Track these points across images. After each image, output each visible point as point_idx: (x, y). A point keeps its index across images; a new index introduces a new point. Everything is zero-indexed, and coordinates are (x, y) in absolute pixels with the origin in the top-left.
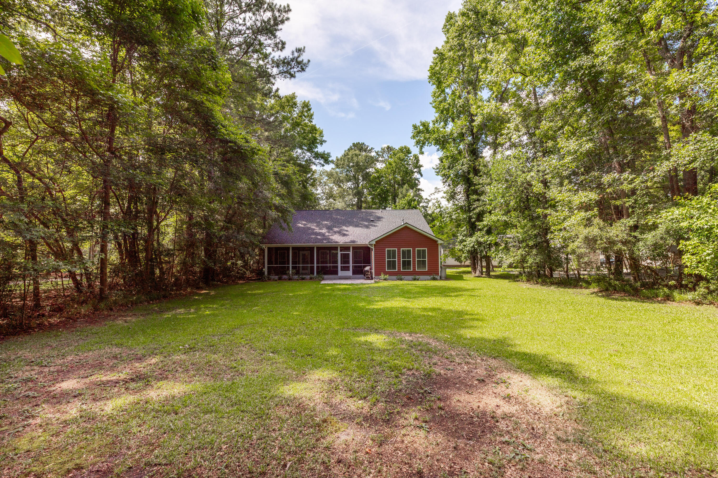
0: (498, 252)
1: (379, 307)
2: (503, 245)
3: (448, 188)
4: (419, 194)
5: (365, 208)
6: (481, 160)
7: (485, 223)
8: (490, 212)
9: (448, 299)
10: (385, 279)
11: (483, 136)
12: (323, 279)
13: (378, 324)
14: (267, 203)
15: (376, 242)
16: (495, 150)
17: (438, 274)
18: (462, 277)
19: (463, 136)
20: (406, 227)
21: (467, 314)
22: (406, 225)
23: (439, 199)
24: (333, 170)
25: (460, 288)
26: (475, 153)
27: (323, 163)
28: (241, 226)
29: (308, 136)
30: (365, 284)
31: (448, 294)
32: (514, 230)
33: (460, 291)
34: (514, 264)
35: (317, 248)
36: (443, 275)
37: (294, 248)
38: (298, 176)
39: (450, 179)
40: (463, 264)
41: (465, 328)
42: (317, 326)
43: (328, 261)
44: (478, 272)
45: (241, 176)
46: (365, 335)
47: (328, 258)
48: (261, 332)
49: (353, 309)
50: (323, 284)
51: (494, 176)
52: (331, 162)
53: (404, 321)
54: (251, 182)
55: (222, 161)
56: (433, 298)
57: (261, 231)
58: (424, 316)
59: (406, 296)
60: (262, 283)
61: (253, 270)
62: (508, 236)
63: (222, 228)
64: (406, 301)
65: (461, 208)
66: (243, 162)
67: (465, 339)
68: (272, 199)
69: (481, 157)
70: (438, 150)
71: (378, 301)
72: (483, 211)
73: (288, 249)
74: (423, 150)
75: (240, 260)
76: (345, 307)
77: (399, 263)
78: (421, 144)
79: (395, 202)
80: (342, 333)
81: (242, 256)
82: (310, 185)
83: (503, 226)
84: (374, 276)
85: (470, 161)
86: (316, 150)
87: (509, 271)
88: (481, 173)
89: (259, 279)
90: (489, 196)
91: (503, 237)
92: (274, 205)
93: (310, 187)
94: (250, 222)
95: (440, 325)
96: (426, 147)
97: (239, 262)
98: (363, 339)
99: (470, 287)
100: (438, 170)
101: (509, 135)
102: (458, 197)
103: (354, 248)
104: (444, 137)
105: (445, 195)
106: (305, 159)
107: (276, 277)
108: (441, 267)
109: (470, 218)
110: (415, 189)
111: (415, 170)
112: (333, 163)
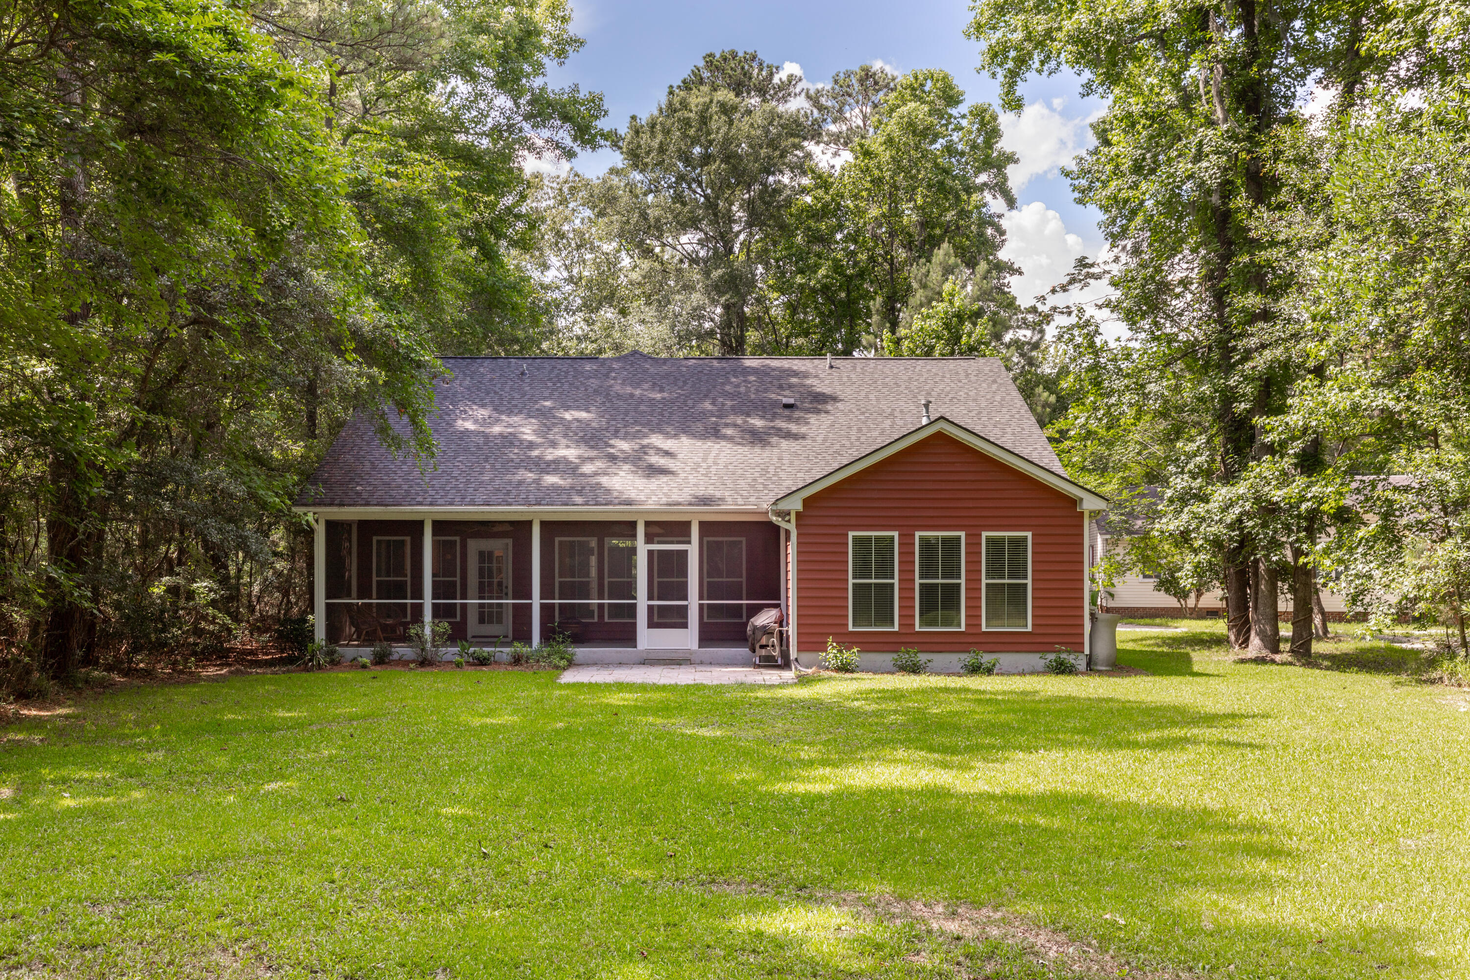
0: (1351, 551)
1: (815, 788)
2: (1374, 521)
3: (1133, 263)
4: (1000, 289)
5: (761, 349)
6: (1285, 132)
7: (1295, 419)
8: (1319, 371)
9: (1123, 759)
10: (844, 668)
11: (1298, 24)
12: (571, 664)
13: (809, 862)
14: (322, 322)
15: (806, 502)
16: (1349, 89)
17: (1078, 647)
18: (1188, 659)
19: (1204, 27)
20: (939, 435)
21: (1204, 827)
22: (942, 426)
23: (1090, 311)
24: (615, 180)
25: (1176, 709)
26: (1257, 99)
27: (568, 142)
28: (210, 426)
29: (497, 18)
30: (753, 687)
31: (1122, 736)
32: (1424, 456)
33: (1174, 724)
34: (1422, 606)
35: (543, 524)
36: (1102, 651)
37: (440, 526)
38: (459, 206)
39: (1139, 219)
40: (1191, 602)
41: (1191, 883)
42: (543, 866)
43: (594, 585)
44: (1255, 641)
45: (208, 202)
46: (752, 908)
47: (594, 572)
48: (300, 890)
49: (701, 797)
50: (569, 686)
51: (1343, 207)
52: (605, 137)
53: (923, 853)
54: (251, 232)
55: (122, 134)
56: (1056, 755)
57: (297, 449)
58: (1014, 828)
59: (937, 740)
60: (304, 675)
61: (263, 618)
62: (1394, 479)
63: (127, 434)
64: (936, 763)
65: (1189, 351)
66: (217, 136)
67: (1191, 934)
68: (346, 304)
69: (1289, 121)
70: (1088, 89)
71: (811, 763)
72: (1285, 365)
73: (415, 527)
74: (1021, 89)
75: (205, 575)
76: (667, 788)
77: (908, 598)
78: (1010, 64)
79: (894, 326)
80: (652, 901)
81: (215, 559)
82: (514, 244)
83: (1377, 435)
84: (793, 654)
85: (1234, 138)
86: (537, 82)
87: (1394, 639)
88: (1284, 196)
89: (291, 660)
90: (1317, 301)
91: (1374, 486)
92: (356, 333)
93: (514, 252)
94: (249, 406)
95: (1083, 868)
96: (1031, 75)
97: (202, 585)
98: (744, 923)
99: (1221, 708)
100: (1084, 182)
101: (1420, 19)
102: (1178, 304)
103: (705, 526)
104: (1115, 28)
105: (1115, 295)
106: (490, 122)
107: (366, 654)
108: (1093, 616)
109: (1229, 397)
110: (983, 266)
111: (983, 178)
112: (615, 145)
